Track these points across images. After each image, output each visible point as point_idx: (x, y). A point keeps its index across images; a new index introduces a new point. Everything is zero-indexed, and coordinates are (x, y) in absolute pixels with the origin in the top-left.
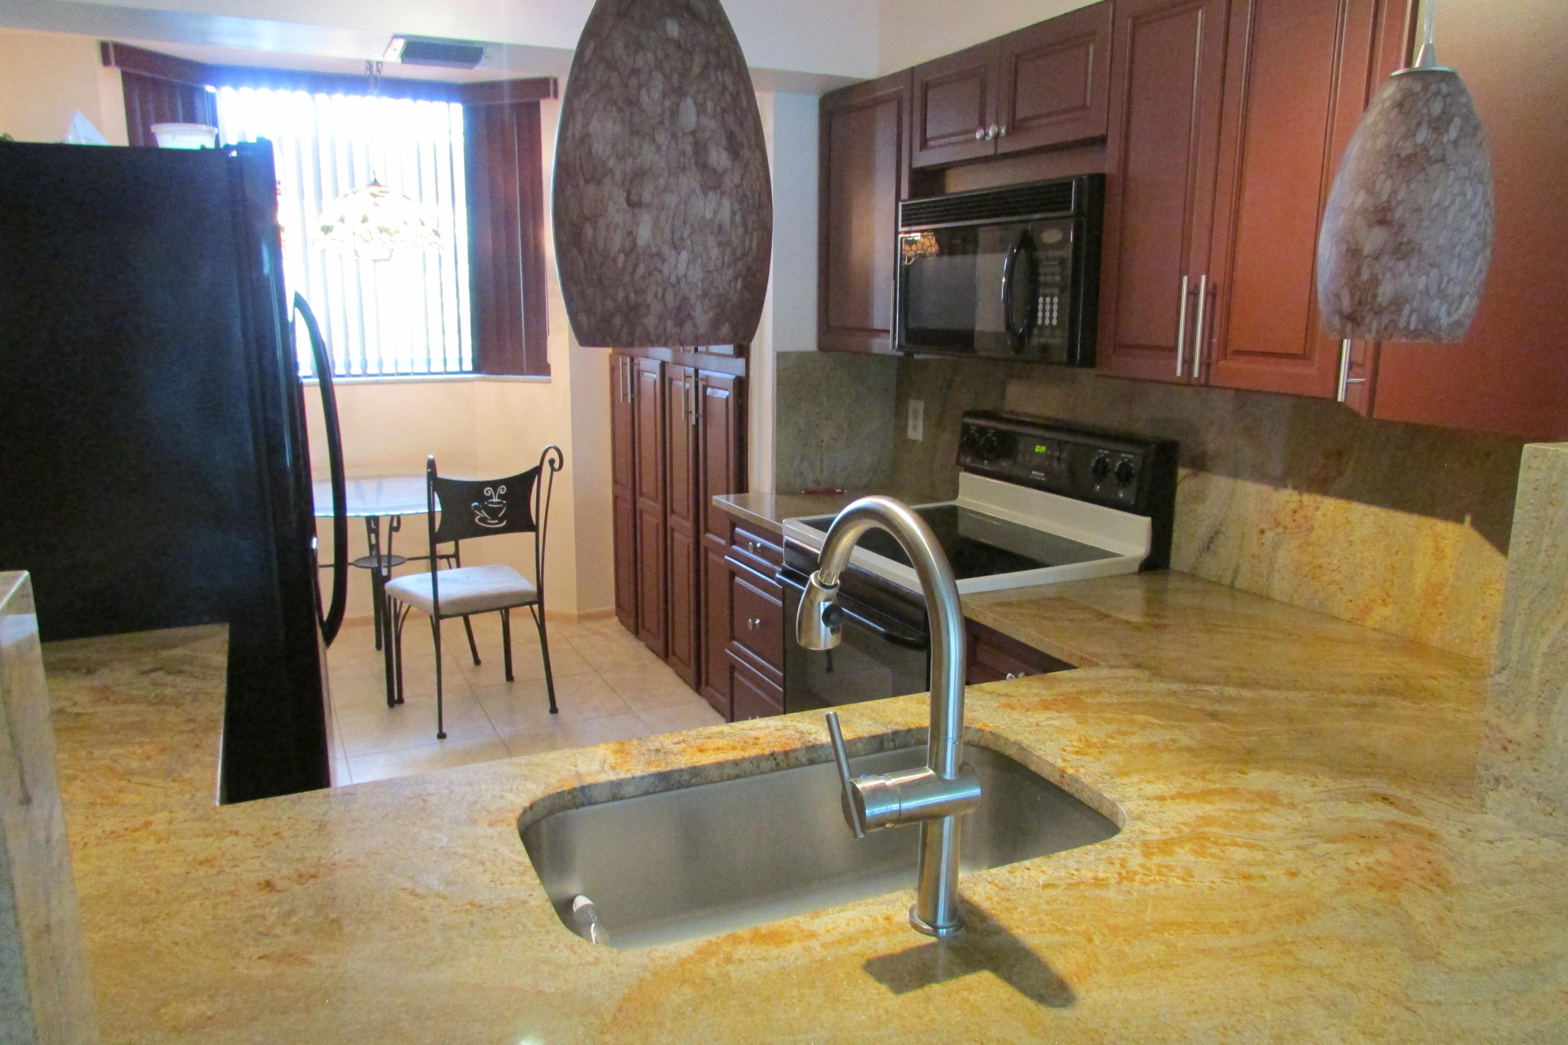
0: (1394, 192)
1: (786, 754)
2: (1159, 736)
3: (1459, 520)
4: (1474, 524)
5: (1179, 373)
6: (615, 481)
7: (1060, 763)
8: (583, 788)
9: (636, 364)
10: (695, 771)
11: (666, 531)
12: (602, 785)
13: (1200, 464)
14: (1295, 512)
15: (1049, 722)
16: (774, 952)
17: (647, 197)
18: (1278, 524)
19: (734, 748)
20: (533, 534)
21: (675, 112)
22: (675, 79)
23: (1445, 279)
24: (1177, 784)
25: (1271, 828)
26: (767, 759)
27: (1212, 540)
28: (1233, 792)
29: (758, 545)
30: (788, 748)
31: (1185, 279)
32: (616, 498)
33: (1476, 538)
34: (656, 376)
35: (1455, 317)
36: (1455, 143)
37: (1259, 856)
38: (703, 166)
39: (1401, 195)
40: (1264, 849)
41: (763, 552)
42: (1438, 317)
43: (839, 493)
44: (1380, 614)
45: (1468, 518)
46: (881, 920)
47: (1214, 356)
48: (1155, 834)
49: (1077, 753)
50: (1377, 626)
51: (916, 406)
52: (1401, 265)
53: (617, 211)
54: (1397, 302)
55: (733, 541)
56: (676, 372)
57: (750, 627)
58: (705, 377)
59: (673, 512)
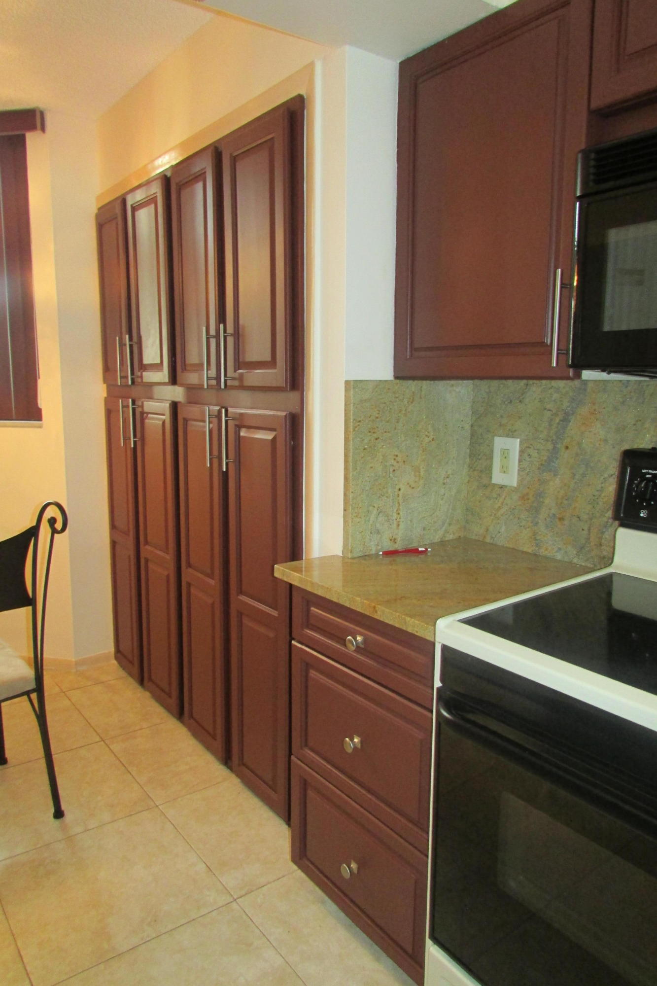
6: (113, 526)
9: (139, 406)
11: (180, 585)
29: (359, 638)
32: (114, 544)
34: (167, 417)
43: (422, 552)
51: (508, 444)
56: (193, 411)
57: (349, 750)
58: (237, 416)
59: (189, 565)
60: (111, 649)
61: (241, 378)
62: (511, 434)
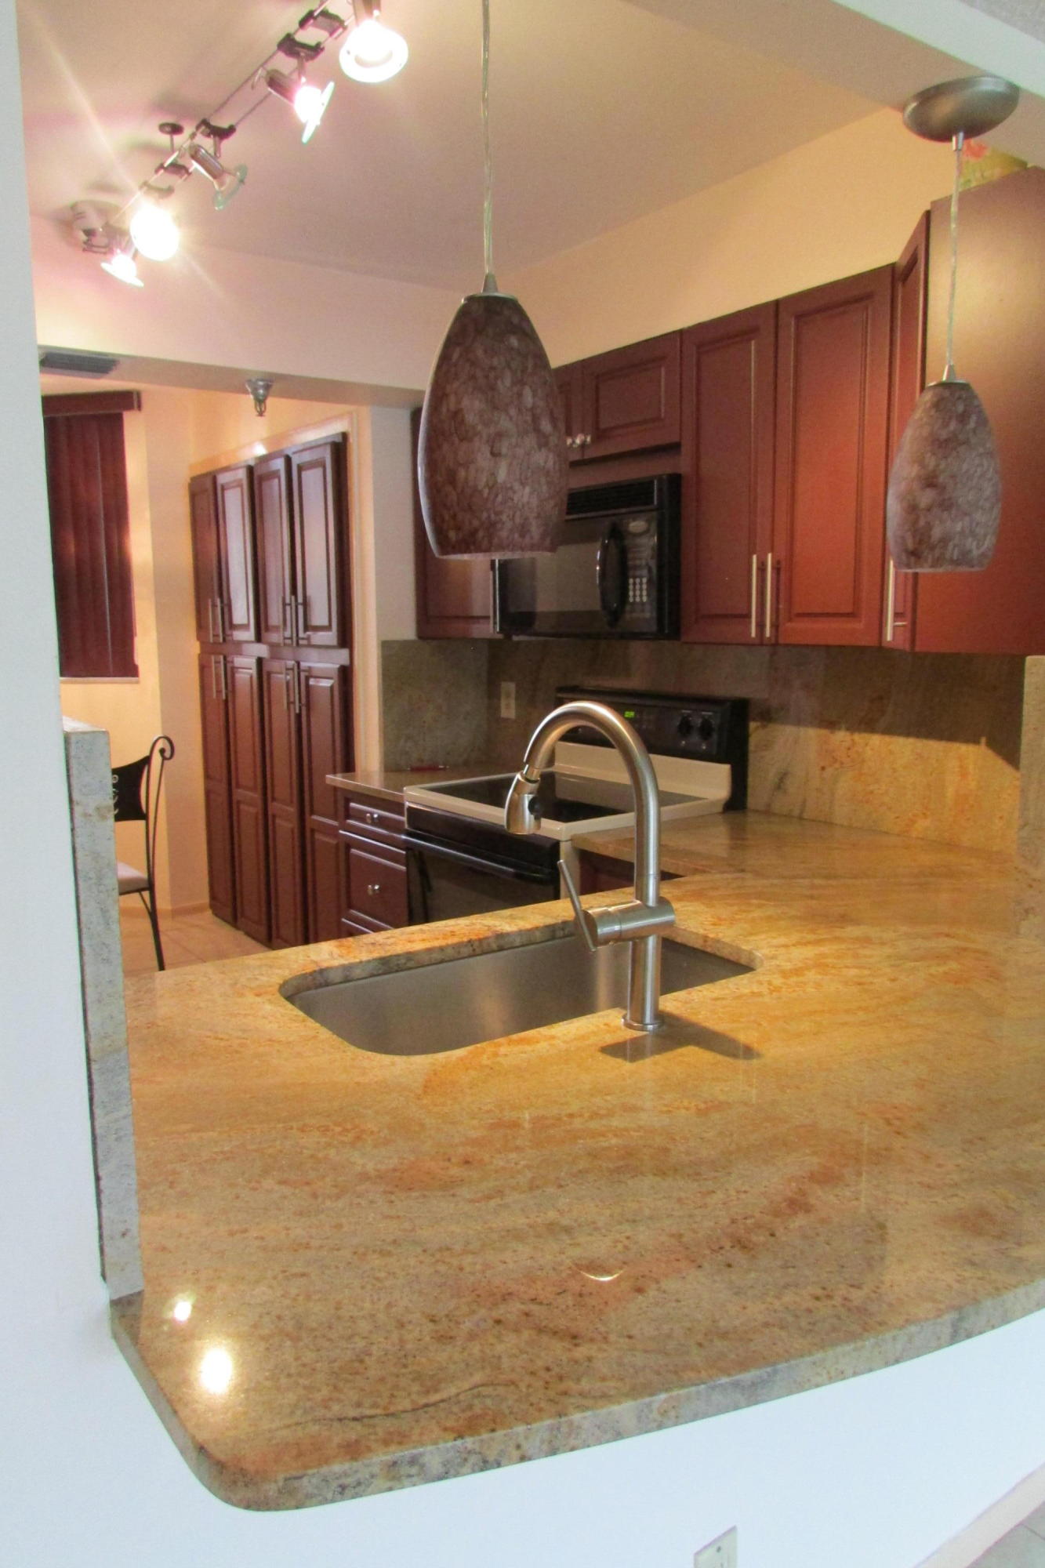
0: (938, 465)
1: (480, 940)
2: (770, 911)
3: (976, 742)
4: (990, 744)
5: (753, 634)
6: (208, 776)
7: (702, 931)
8: (322, 971)
9: (229, 662)
10: (409, 956)
11: (266, 819)
12: (337, 968)
13: (767, 716)
14: (849, 749)
15: (686, 909)
16: (528, 1048)
17: (504, 450)
18: (835, 760)
19: (438, 939)
20: (142, 823)
21: (520, 395)
22: (519, 374)
23: (974, 524)
24: (795, 937)
25: (871, 957)
26: (466, 946)
27: (781, 780)
28: (837, 939)
29: (376, 816)
30: (481, 937)
31: (755, 557)
32: (208, 794)
33: (990, 753)
34: (254, 671)
35: (982, 549)
36: (974, 431)
37: (866, 972)
38: (537, 430)
39: (942, 467)
40: (870, 969)
41: (381, 822)
42: (970, 551)
43: (441, 769)
44: (922, 825)
45: (983, 740)
46: (602, 1026)
47: (781, 618)
48: (788, 966)
49: (714, 924)
50: (921, 836)
51: (509, 687)
52: (945, 515)
53: (483, 459)
54: (945, 540)
55: (348, 816)
56: (275, 666)
57: (370, 893)
58: (307, 668)
59: (274, 799)
60: (205, 899)
61: (308, 638)
62: (511, 679)
